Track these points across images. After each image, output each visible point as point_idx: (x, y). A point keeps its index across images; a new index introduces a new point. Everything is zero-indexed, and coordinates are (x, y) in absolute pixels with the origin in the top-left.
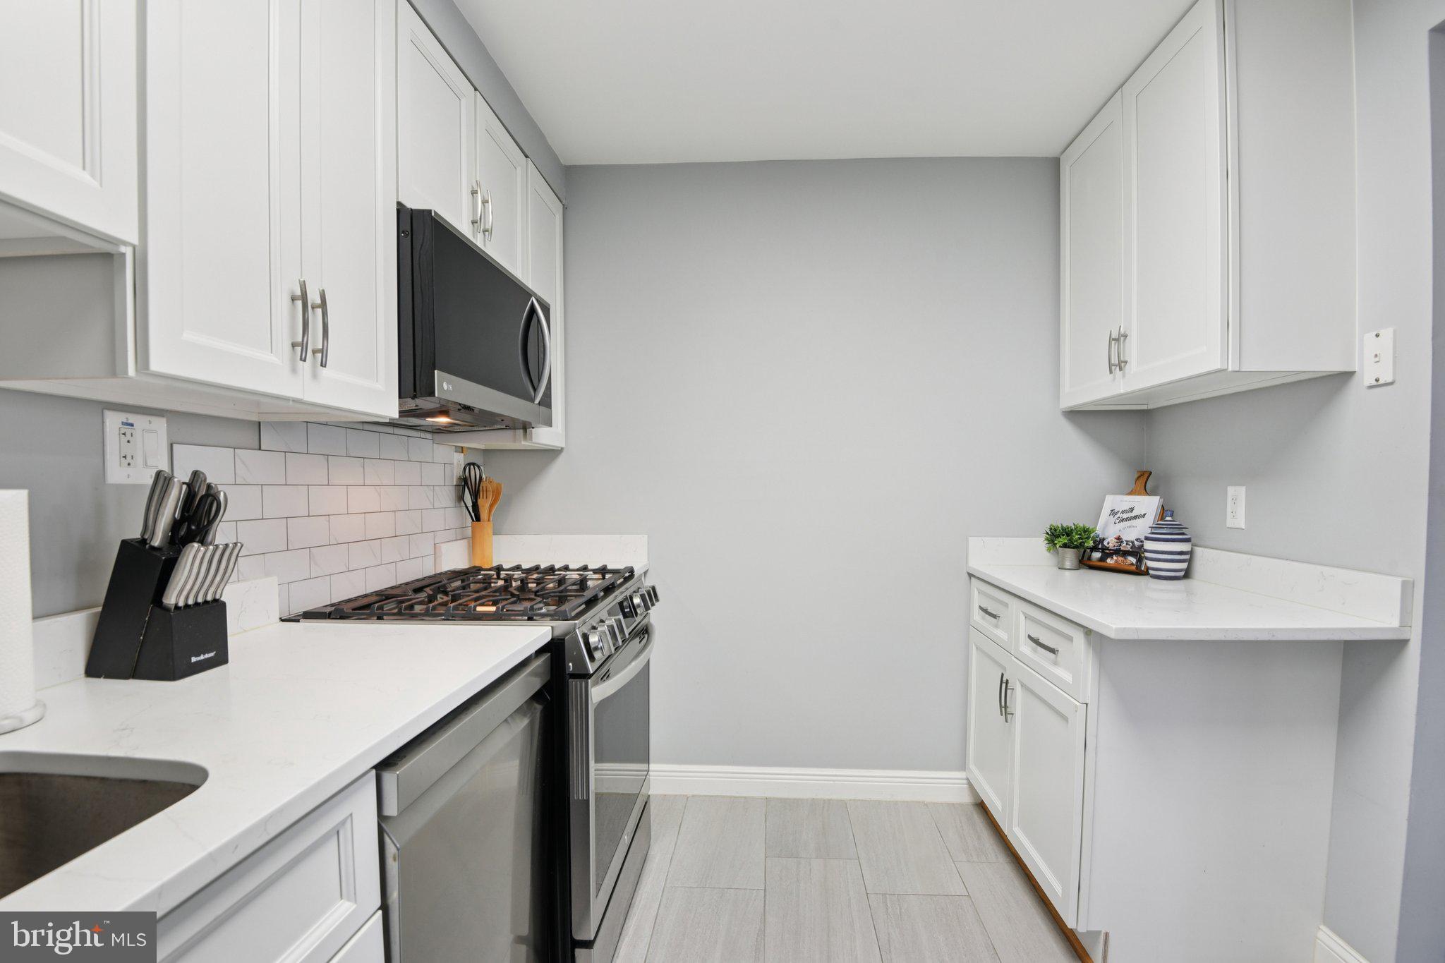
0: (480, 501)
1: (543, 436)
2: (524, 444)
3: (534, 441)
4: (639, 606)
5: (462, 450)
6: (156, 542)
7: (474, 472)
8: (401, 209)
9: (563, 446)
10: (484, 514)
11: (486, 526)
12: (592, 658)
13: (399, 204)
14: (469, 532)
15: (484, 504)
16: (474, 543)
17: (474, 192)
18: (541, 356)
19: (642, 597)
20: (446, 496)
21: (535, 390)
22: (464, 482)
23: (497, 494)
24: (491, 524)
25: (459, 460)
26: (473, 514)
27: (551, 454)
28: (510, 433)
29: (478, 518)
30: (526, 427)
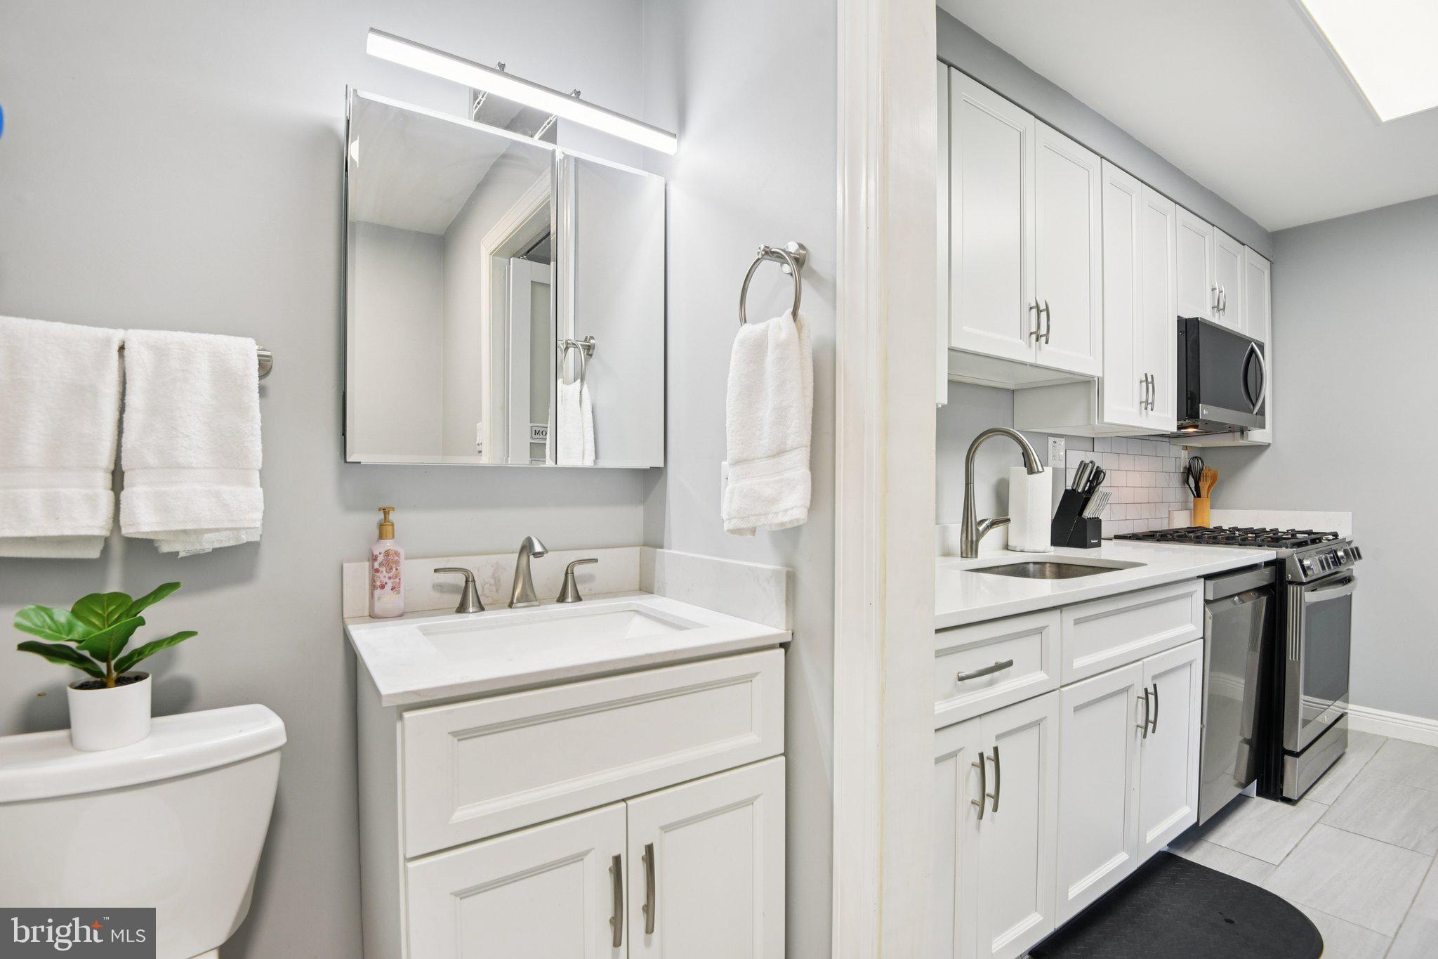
0: (1201, 484)
1: (1256, 436)
2: (1241, 442)
3: (1249, 439)
4: (1342, 557)
5: (1186, 448)
6: (1080, 490)
7: (1197, 465)
8: (1180, 320)
9: (1270, 442)
10: (1204, 492)
11: (1205, 502)
12: (1306, 575)
13: (1178, 317)
14: (1191, 505)
15: (1204, 486)
16: (1195, 512)
17: (1214, 289)
18: (1259, 381)
19: (1346, 552)
20: (1176, 480)
21: (1254, 405)
22: (1188, 471)
23: (1214, 478)
24: (1209, 499)
25: (1184, 457)
26: (1195, 493)
27: (1261, 448)
28: (1231, 434)
29: (1198, 495)
30: (1242, 431)
